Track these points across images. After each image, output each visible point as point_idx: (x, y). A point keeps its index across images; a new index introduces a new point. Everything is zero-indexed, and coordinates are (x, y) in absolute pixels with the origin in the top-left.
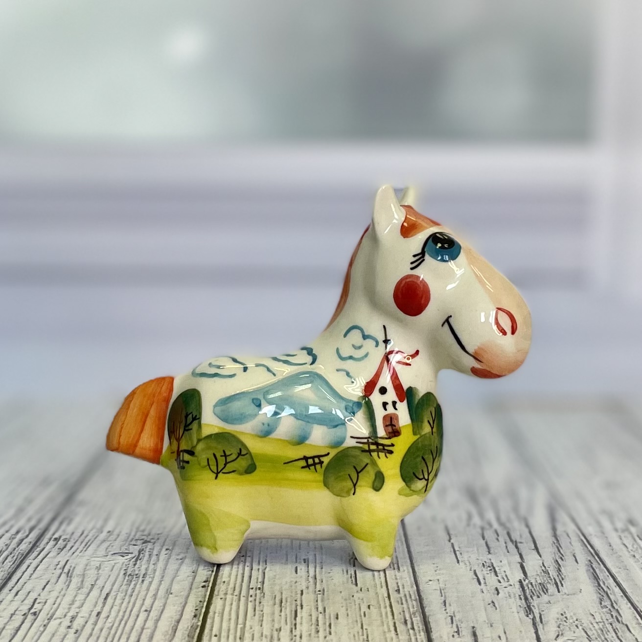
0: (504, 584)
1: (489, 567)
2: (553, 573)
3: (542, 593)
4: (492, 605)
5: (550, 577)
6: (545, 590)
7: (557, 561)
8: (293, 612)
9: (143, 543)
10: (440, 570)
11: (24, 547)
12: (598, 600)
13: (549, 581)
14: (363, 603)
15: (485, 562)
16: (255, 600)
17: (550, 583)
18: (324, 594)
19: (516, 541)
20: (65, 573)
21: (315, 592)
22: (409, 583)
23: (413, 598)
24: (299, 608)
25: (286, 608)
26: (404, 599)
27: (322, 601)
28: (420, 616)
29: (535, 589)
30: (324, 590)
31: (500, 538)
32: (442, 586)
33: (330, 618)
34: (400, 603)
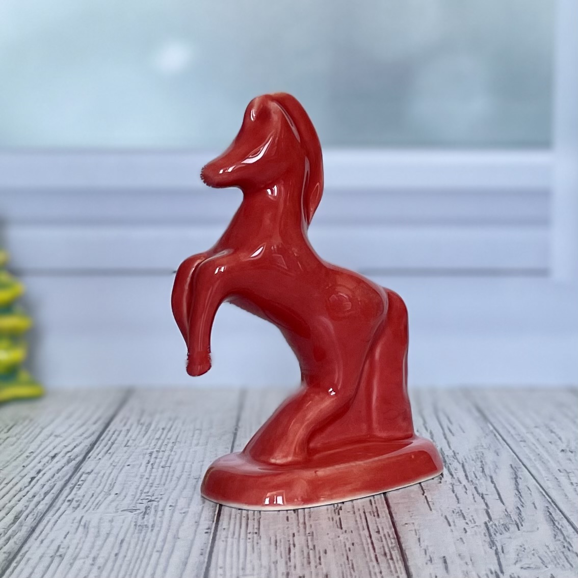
0: (471, 525)
1: (458, 513)
2: (515, 517)
3: (504, 531)
4: (460, 540)
5: (511, 519)
6: (507, 528)
7: (518, 508)
8: (287, 550)
9: (149, 502)
10: (415, 516)
11: (42, 507)
12: (553, 535)
13: (511, 522)
14: (348, 541)
15: (455, 509)
16: (253, 541)
17: (511, 524)
18: (313, 535)
19: (482, 494)
20: (82, 526)
21: (305, 534)
22: (388, 526)
23: (391, 536)
24: (292, 546)
25: (280, 547)
26: (383, 538)
27: (312, 540)
28: (398, 550)
29: (498, 529)
30: (313, 533)
31: (468, 491)
32: (417, 527)
33: (319, 552)
34: (380, 540)
